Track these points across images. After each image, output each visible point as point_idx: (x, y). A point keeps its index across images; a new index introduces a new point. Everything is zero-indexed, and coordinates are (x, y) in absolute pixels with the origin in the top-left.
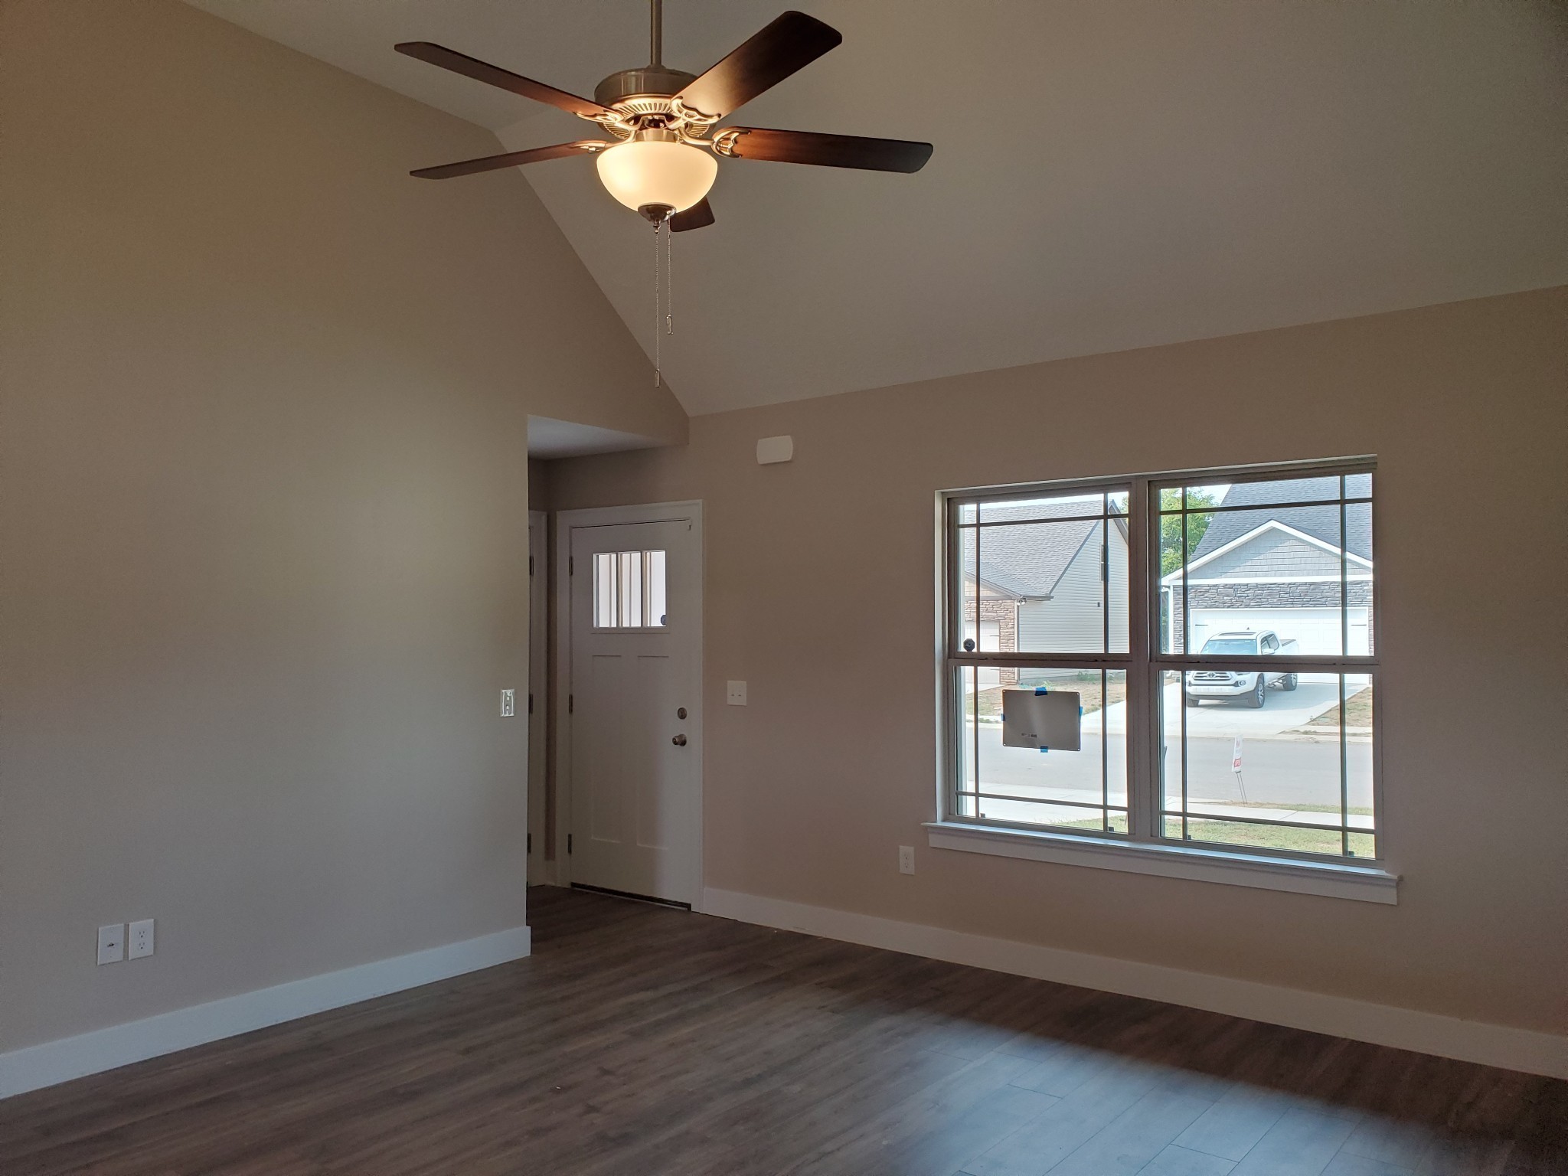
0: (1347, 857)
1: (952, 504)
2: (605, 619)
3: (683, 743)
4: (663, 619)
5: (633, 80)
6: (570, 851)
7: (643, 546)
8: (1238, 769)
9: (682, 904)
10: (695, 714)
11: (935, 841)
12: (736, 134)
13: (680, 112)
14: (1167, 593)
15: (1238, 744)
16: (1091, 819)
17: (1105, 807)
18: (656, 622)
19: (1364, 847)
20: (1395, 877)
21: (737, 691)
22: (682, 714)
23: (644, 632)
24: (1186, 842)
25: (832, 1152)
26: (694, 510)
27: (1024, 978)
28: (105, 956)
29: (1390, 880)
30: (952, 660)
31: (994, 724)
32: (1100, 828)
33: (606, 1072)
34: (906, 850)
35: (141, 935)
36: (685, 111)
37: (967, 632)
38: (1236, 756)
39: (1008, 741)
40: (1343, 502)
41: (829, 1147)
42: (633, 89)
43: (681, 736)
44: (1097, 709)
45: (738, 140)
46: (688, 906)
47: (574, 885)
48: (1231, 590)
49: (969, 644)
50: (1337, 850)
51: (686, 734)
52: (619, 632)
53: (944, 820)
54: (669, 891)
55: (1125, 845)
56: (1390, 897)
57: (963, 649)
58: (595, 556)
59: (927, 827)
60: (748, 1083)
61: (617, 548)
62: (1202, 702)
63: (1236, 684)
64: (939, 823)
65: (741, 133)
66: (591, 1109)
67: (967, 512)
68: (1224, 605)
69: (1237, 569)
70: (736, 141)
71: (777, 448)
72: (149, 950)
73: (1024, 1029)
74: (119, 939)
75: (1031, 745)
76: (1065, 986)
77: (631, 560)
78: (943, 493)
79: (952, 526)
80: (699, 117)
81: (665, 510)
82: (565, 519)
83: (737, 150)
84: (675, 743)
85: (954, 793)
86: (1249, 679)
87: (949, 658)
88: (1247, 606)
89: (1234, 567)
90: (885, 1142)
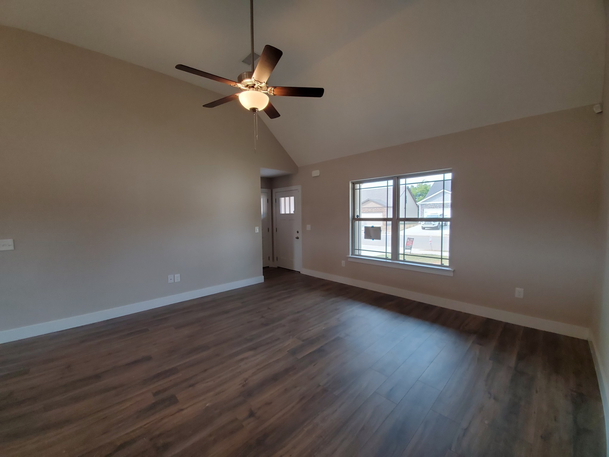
0: (442, 265)
1: (354, 184)
2: (283, 212)
3: (298, 238)
4: (294, 212)
5: (245, 75)
6: (277, 260)
7: (289, 196)
8: (431, 243)
9: (299, 272)
10: (300, 232)
11: (349, 260)
12: (273, 89)
13: (255, 82)
14: (419, 205)
15: (431, 237)
16: (383, 255)
17: (386, 253)
18: (292, 212)
19: (446, 263)
20: (453, 270)
21: (309, 227)
22: (298, 232)
23: (290, 214)
24: (404, 261)
25: (311, 330)
26: (299, 187)
27: (367, 290)
28: (170, 281)
29: (452, 271)
30: (354, 220)
31: (363, 234)
32: (385, 257)
33: (269, 309)
34: (343, 262)
35: (178, 277)
36: (256, 82)
37: (357, 213)
38: (430, 240)
39: (365, 238)
40: (444, 181)
41: (310, 329)
42: (245, 77)
43: (298, 237)
44: (402, 230)
45: (274, 90)
46: (300, 272)
47: (278, 267)
48: (433, 205)
49: (358, 216)
50: (440, 264)
51: (298, 236)
52: (285, 214)
53: (352, 255)
54: (296, 269)
55: (390, 261)
56: (451, 274)
57: (356, 217)
58: (280, 198)
59: (347, 257)
60: (298, 312)
61: (285, 197)
62: (426, 228)
63: (433, 225)
64: (350, 256)
65: (274, 88)
66: (263, 317)
67: (357, 186)
68: (432, 208)
69: (435, 200)
70: (273, 91)
71: (316, 173)
72: (179, 280)
73: (363, 302)
74: (173, 278)
75: (370, 238)
76: (376, 292)
77: (287, 198)
78: (352, 182)
79: (354, 189)
80: (260, 83)
81: (293, 188)
82: (274, 191)
83: (275, 93)
84: (296, 238)
85: (353, 249)
86: (436, 224)
87: (353, 219)
88: (437, 208)
89: (434, 200)
90: (323, 328)
